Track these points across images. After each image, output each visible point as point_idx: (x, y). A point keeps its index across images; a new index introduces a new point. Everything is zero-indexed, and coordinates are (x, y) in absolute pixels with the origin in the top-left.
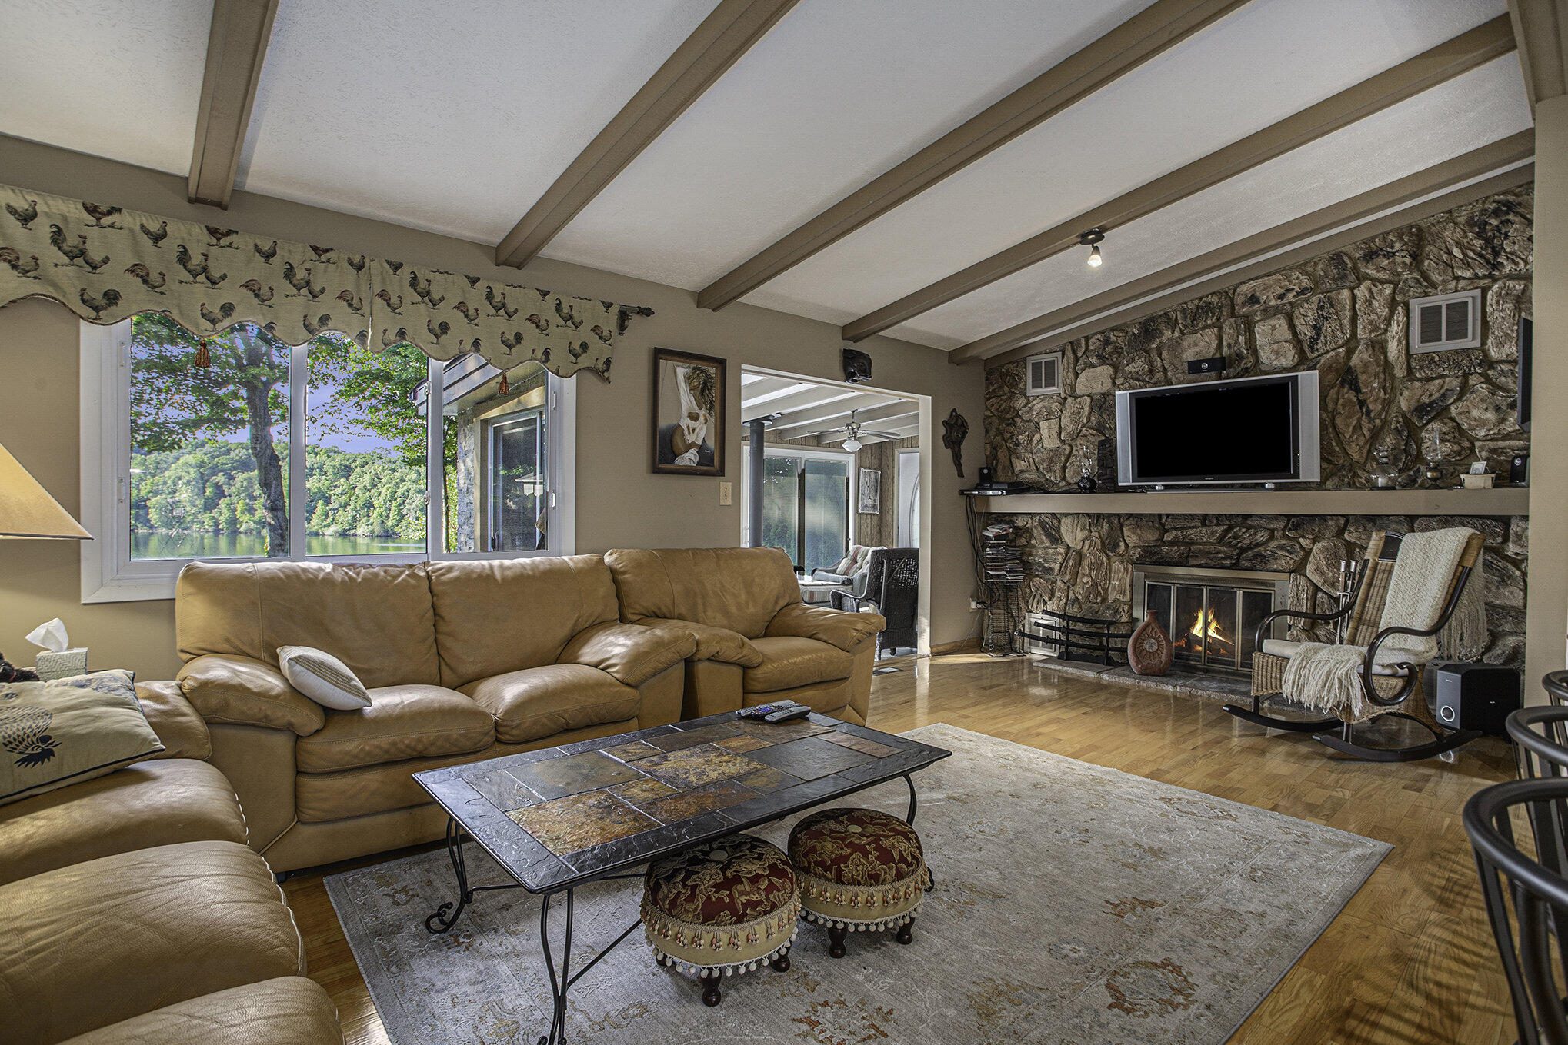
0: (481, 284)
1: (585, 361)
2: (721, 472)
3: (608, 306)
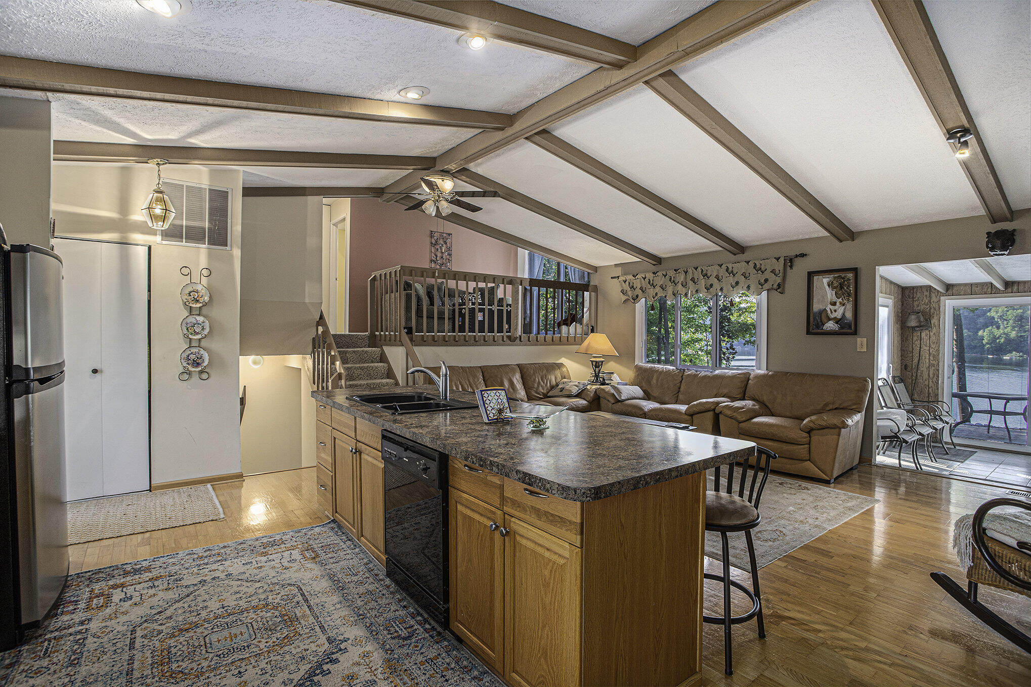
0: (724, 267)
1: (766, 286)
2: (855, 333)
3: (778, 259)
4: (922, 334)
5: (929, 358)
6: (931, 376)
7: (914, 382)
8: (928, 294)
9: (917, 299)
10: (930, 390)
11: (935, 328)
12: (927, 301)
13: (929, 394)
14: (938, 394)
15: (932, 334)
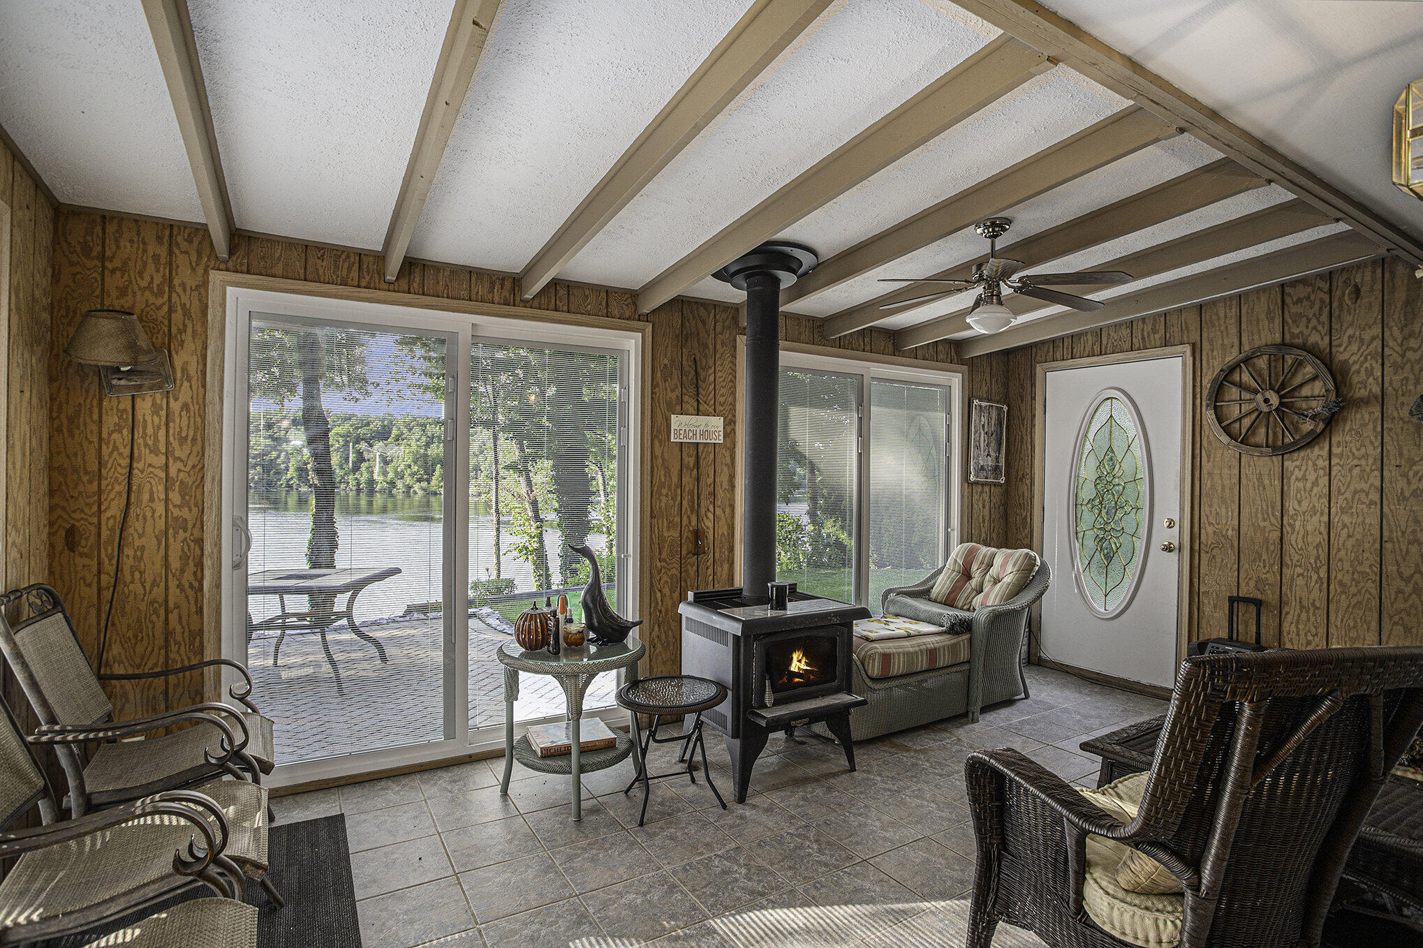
4: (138, 401)
5: (167, 500)
6: (175, 564)
7: (107, 595)
8: (163, 252)
9: (117, 263)
10: (173, 617)
11: (186, 384)
12: (157, 280)
13: (168, 634)
14: (201, 631)
15: (175, 406)
